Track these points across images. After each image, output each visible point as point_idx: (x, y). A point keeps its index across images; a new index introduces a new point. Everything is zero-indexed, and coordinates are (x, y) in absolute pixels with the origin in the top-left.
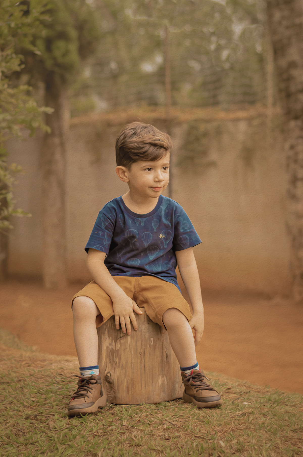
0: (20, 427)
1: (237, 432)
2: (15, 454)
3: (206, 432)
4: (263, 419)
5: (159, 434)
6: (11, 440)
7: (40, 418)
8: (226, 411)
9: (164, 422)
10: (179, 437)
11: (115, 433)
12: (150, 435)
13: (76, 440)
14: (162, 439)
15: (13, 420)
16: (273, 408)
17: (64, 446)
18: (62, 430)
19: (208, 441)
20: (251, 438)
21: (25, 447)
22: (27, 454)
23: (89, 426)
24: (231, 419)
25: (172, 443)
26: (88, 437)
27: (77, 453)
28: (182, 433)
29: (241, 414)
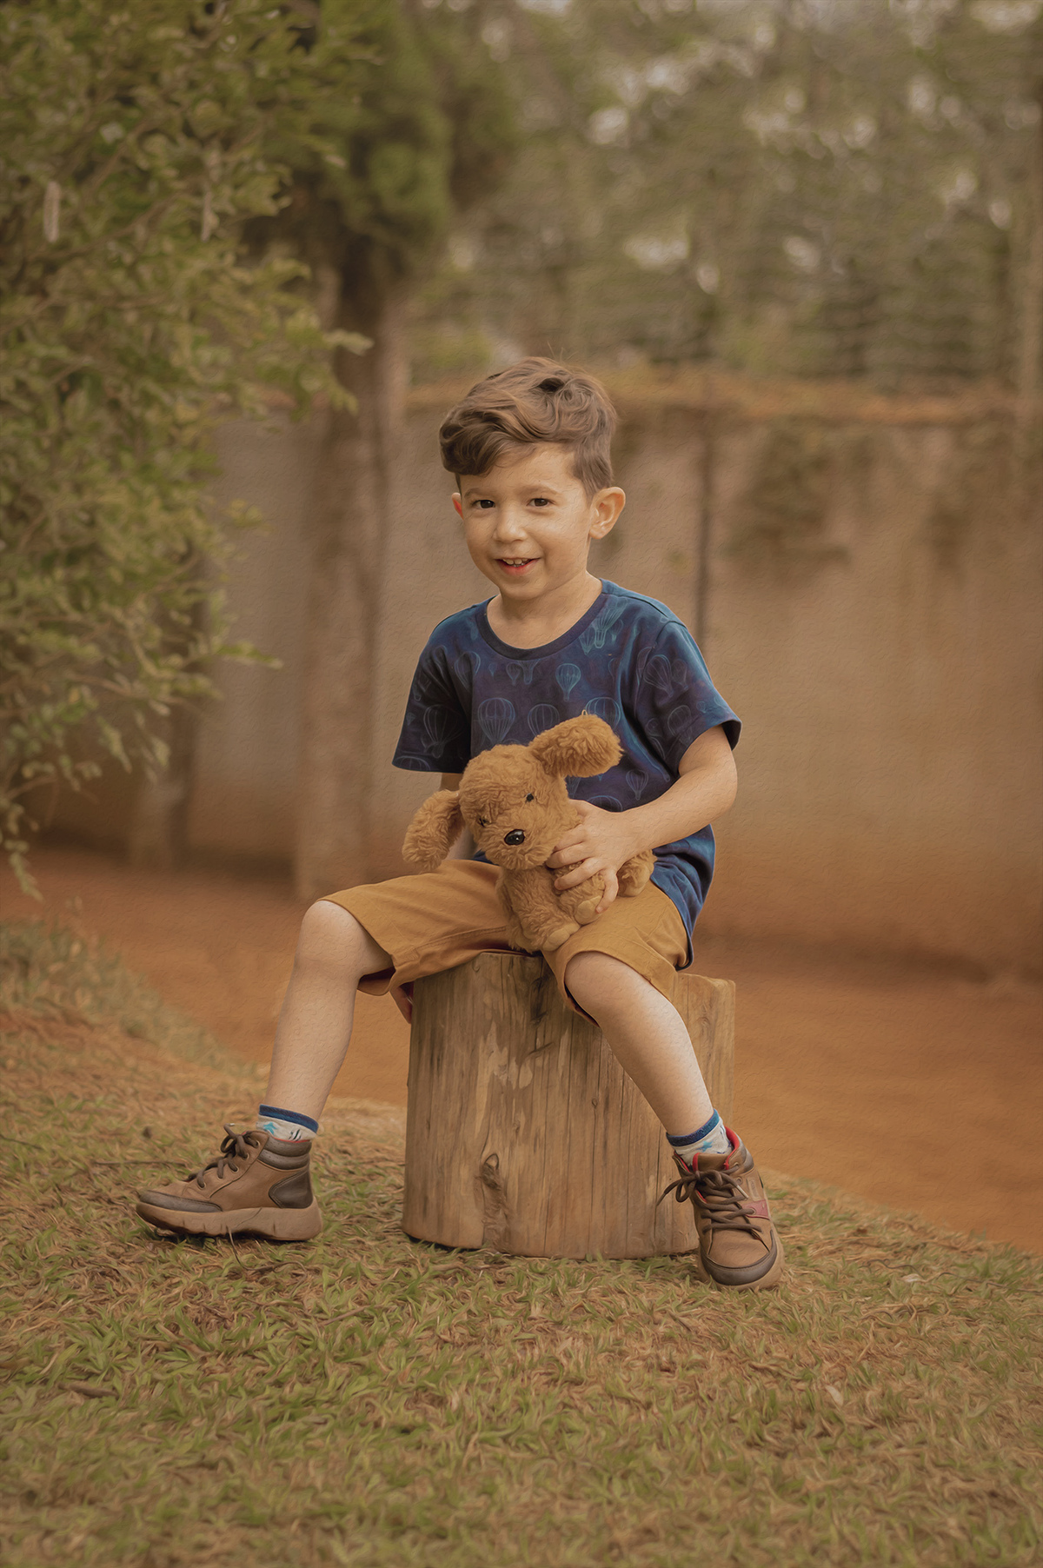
0: (211, 1300)
1: (882, 1363)
2: (192, 1380)
3: (788, 1357)
4: (967, 1330)
5: (641, 1351)
6: (183, 1337)
7: (273, 1279)
8: (849, 1297)
9: (658, 1316)
10: (703, 1365)
11: (507, 1340)
12: (613, 1351)
13: (382, 1350)
14: (649, 1368)
15: (193, 1278)
16: (998, 1301)
17: (346, 1369)
18: (342, 1320)
19: (792, 1384)
20: (926, 1384)
21: (225, 1362)
22: (230, 1384)
23: (425, 1312)
24: (866, 1322)
25: (681, 1381)
26: (420, 1346)
27: (386, 1390)
28: (712, 1355)
29: (895, 1309)
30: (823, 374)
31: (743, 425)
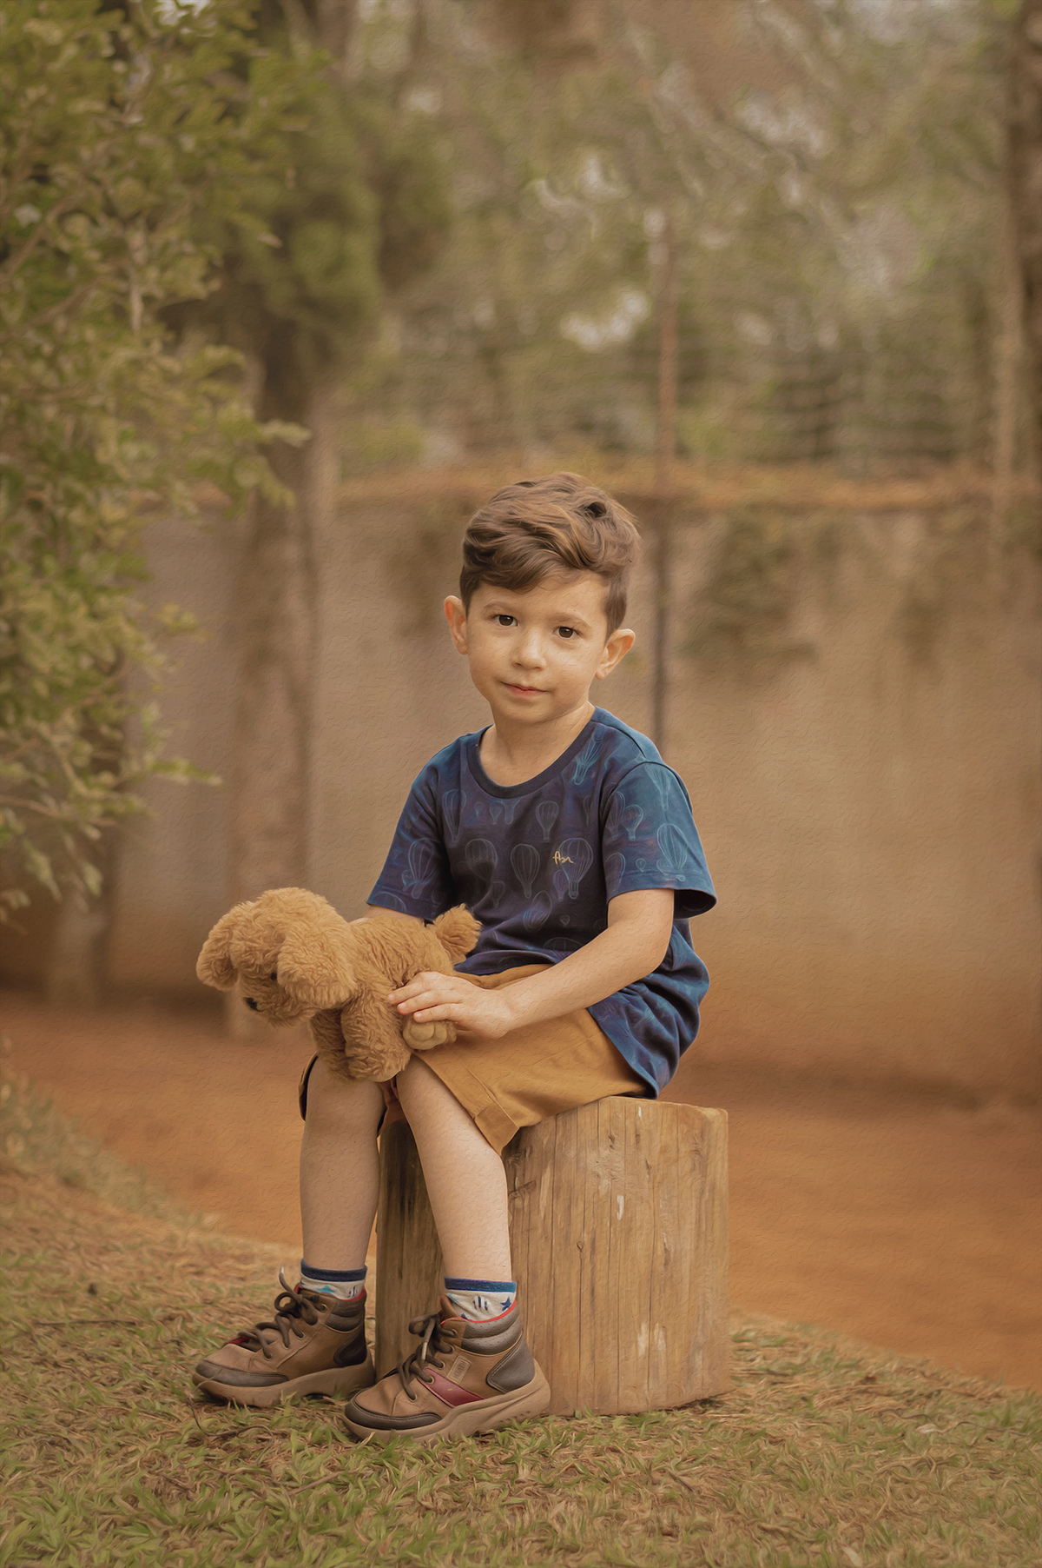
0: (171, 1469)
1: (902, 1521)
2: (154, 1558)
3: (799, 1517)
4: (990, 1483)
5: (640, 1514)
6: (143, 1510)
7: (237, 1445)
8: (862, 1451)
9: (657, 1476)
10: (709, 1528)
11: (493, 1505)
12: (610, 1515)
13: (360, 1519)
14: (650, 1532)
15: (150, 1445)
16: (1022, 1451)
17: (321, 1541)
18: (313, 1488)
19: (806, 1546)
20: (951, 1543)
21: (190, 1537)
22: (196, 1561)
23: (404, 1477)
24: (881, 1477)
25: (686, 1545)
26: (400, 1514)
27: (366, 1563)
28: (717, 1517)
29: (913, 1462)
30: (783, 459)
31: (699, 515)
